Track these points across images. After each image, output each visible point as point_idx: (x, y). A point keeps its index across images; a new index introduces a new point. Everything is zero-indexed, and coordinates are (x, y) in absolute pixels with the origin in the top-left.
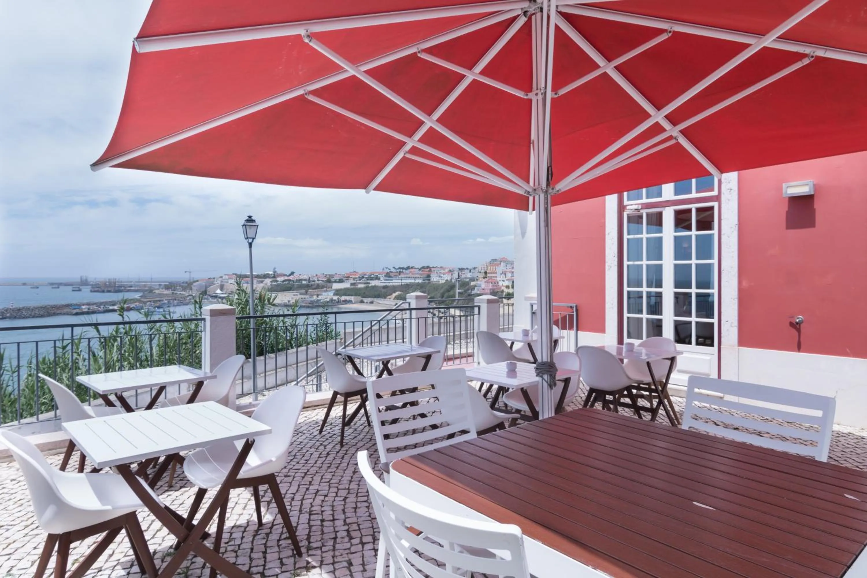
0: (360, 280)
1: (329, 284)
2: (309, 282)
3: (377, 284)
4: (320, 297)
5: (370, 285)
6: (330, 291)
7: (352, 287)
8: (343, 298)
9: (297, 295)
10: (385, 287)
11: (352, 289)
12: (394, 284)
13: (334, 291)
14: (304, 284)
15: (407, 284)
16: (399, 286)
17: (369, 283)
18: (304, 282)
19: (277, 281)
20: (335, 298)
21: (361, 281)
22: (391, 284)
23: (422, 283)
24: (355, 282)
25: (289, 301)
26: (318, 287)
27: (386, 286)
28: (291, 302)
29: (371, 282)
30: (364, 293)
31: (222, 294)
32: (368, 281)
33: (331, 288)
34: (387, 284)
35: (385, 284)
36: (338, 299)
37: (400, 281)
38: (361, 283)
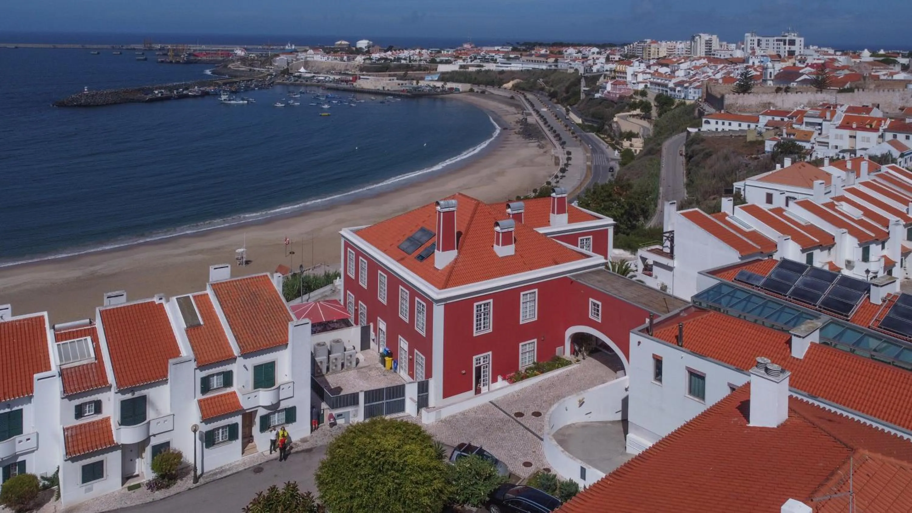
0: (471, 61)
1: (433, 65)
2: (410, 62)
3: (491, 68)
4: (422, 83)
5: (483, 69)
6: (434, 74)
7: (462, 70)
8: (449, 85)
9: (393, 80)
10: (502, 72)
11: (460, 72)
12: (513, 69)
13: (439, 75)
14: (403, 64)
15: (528, 70)
16: (518, 71)
17: (482, 66)
18: (403, 62)
19: (370, 59)
20: (439, 84)
21: (473, 63)
22: (509, 69)
23: (547, 69)
24: (465, 63)
25: (384, 87)
26: (420, 68)
27: (503, 70)
28: (386, 89)
29: (484, 64)
30: (476, 79)
31: (306, 73)
32: (481, 64)
33: (436, 69)
34: (505, 69)
35: (501, 69)
36: (443, 87)
37: (520, 65)
38: (473, 66)
